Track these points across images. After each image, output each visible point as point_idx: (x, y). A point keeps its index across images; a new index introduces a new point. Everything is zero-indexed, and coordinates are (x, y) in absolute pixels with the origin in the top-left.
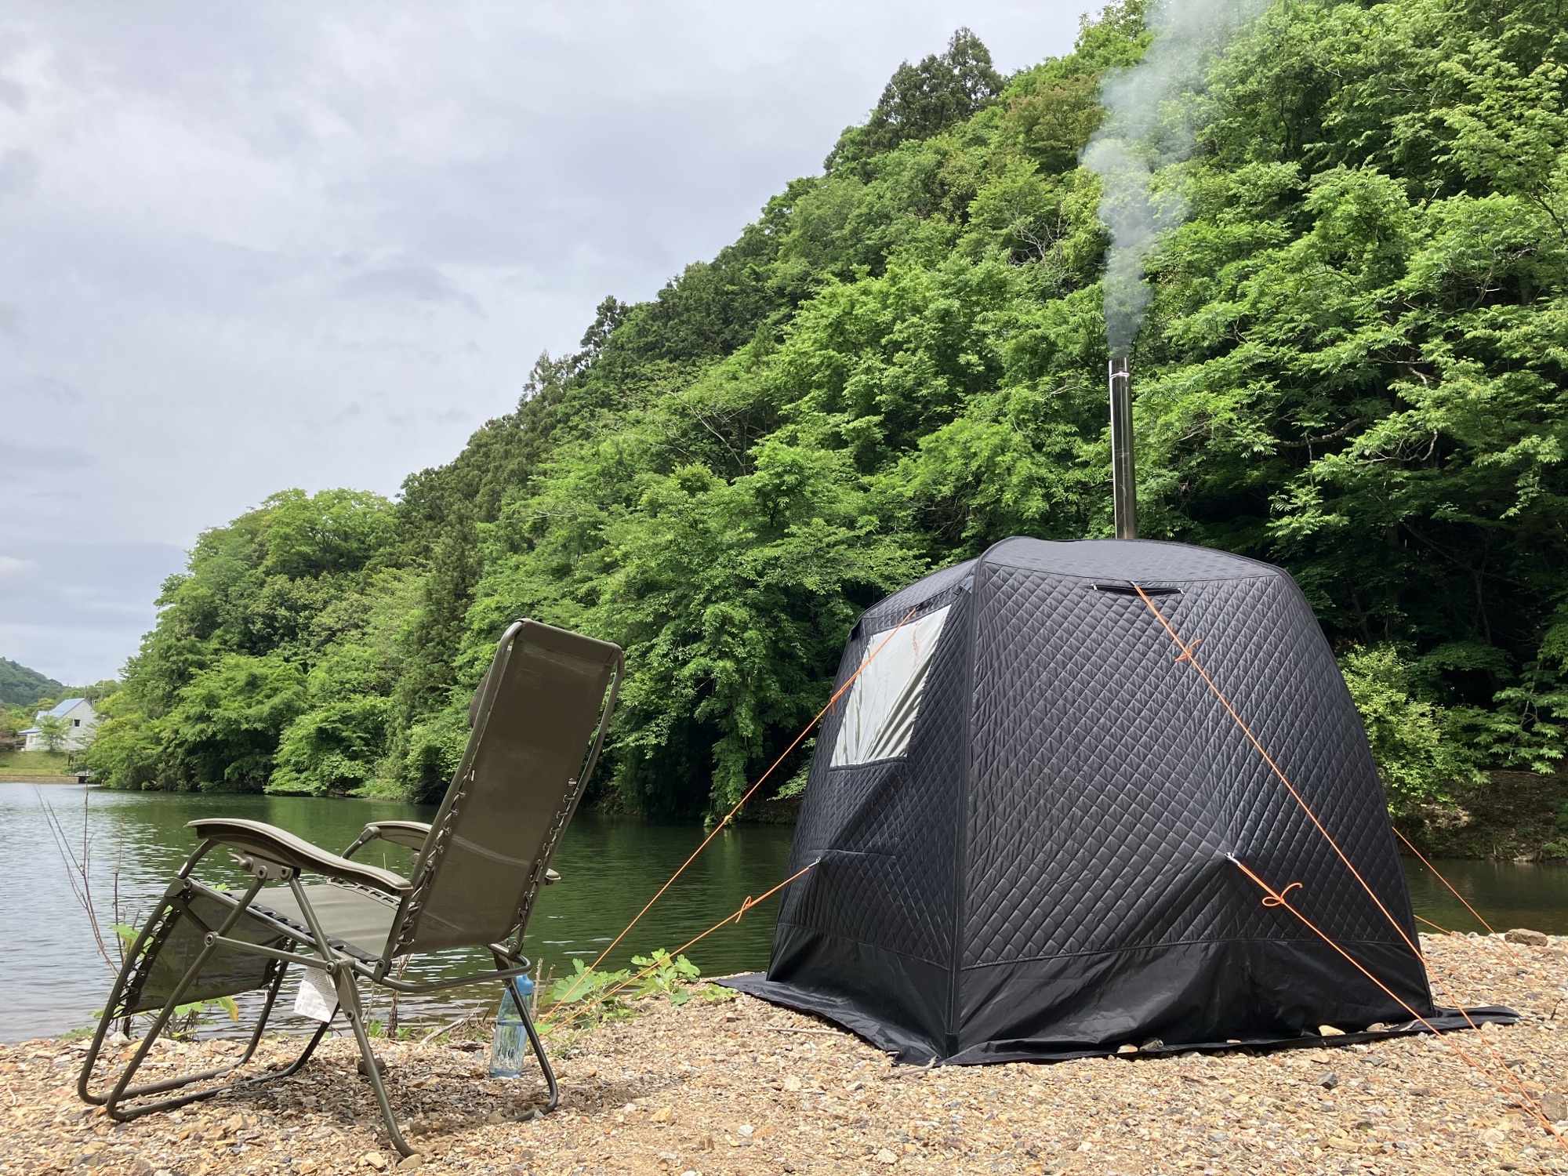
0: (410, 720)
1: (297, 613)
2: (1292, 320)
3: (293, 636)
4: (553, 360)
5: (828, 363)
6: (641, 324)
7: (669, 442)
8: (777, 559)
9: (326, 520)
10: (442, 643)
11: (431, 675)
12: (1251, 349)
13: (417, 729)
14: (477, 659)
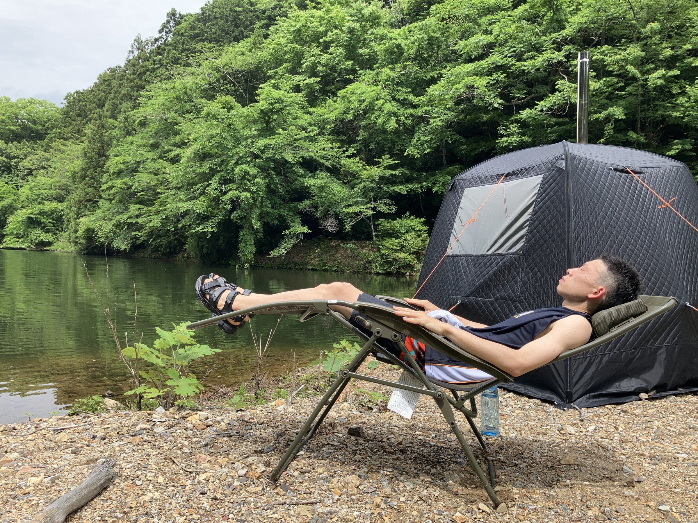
0: (79, 215)
1: (11, 160)
2: (514, 47)
3: (10, 172)
4: (143, 39)
5: (293, 50)
6: (192, 23)
7: (210, 84)
8: (270, 145)
9: (23, 113)
10: (93, 178)
11: (88, 194)
12: (495, 58)
13: (82, 220)
14: (114, 187)
